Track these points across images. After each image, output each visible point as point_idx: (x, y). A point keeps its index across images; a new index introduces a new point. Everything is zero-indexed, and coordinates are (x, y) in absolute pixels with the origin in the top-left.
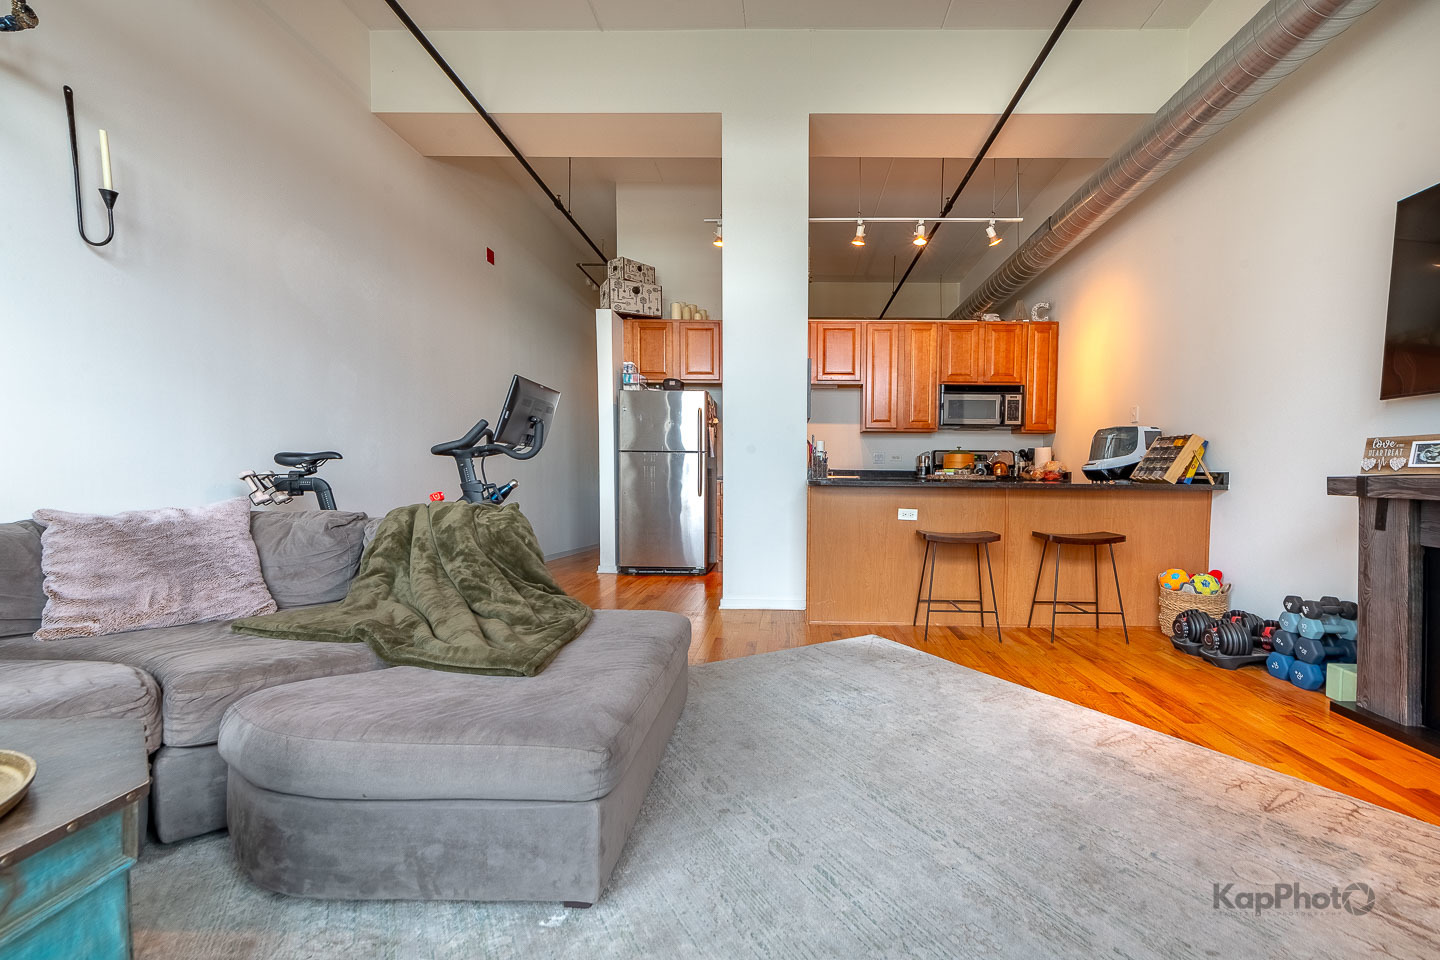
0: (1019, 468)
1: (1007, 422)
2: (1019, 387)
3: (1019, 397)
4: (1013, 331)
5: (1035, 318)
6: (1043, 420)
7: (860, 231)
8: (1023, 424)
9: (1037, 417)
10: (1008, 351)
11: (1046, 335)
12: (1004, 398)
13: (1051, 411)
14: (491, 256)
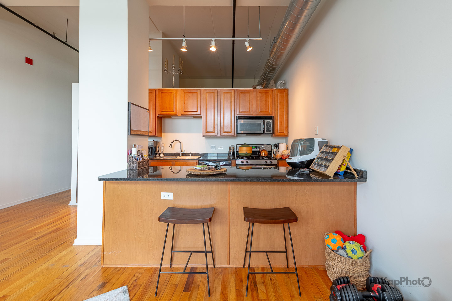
0: (273, 152)
1: (266, 132)
2: (271, 117)
3: (271, 121)
4: (268, 92)
5: (279, 87)
6: (282, 131)
7: (184, 44)
8: (273, 133)
9: (280, 130)
10: (266, 101)
11: (283, 94)
12: (264, 122)
13: (286, 127)
14: (29, 61)
